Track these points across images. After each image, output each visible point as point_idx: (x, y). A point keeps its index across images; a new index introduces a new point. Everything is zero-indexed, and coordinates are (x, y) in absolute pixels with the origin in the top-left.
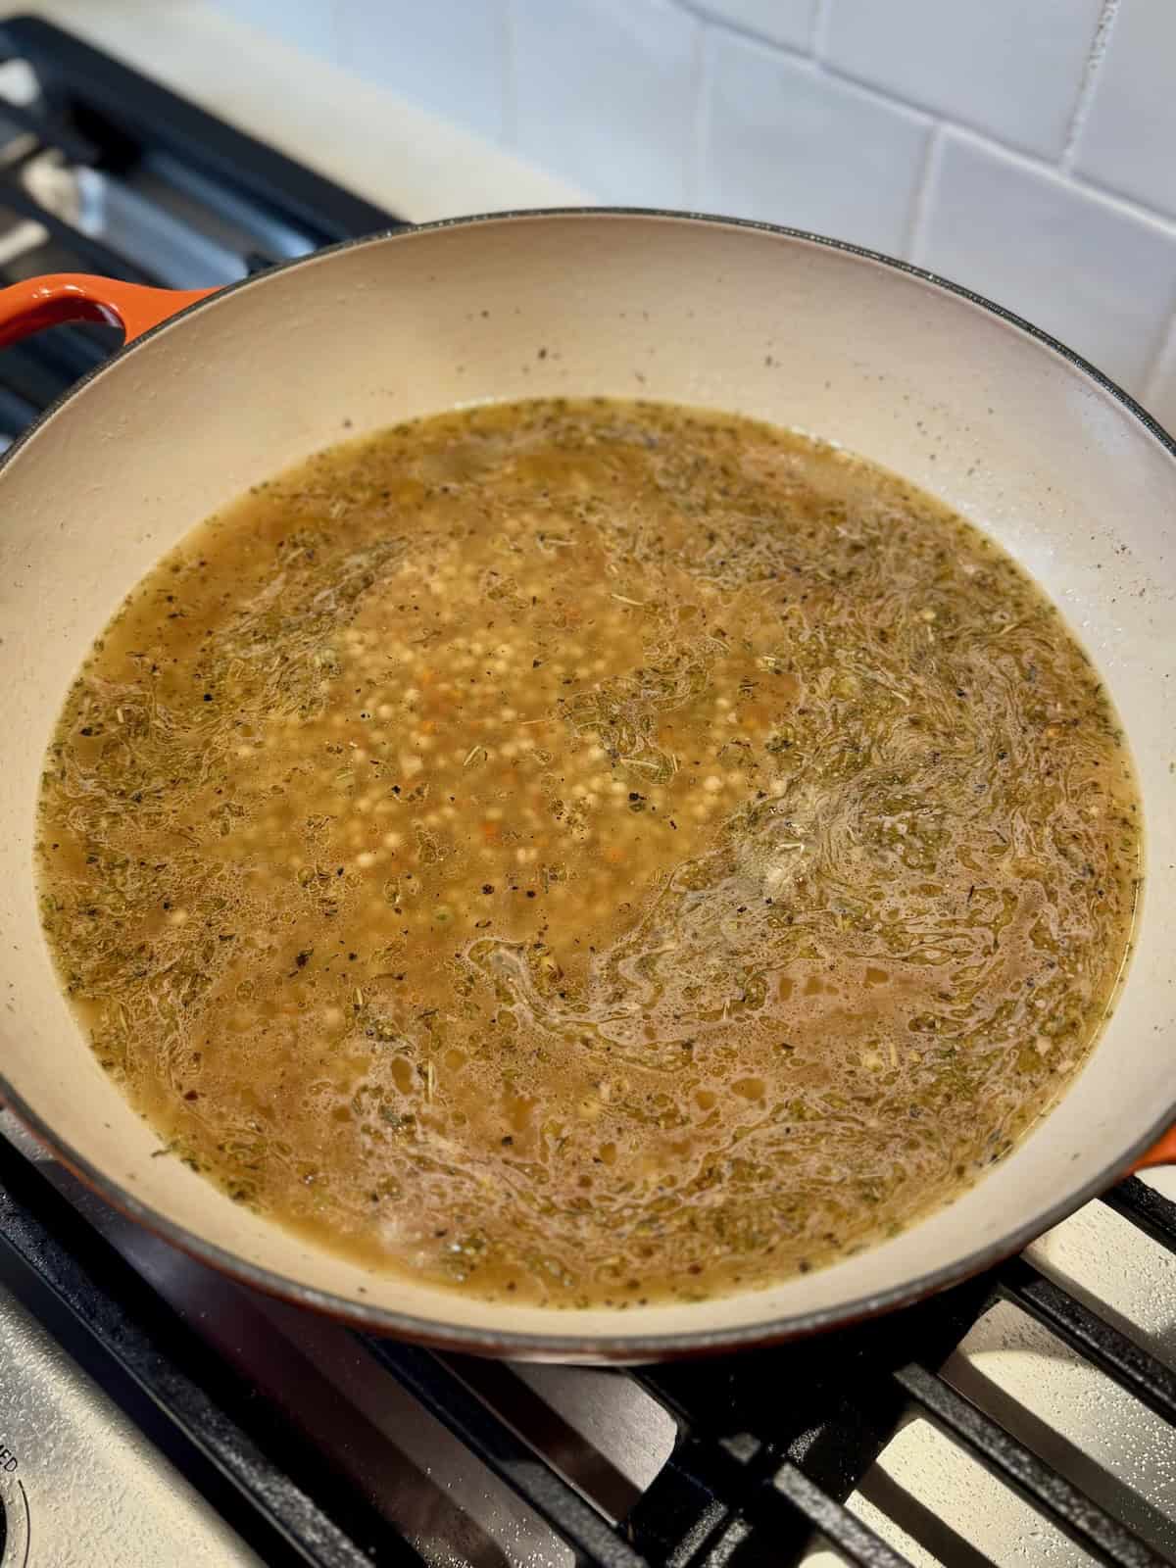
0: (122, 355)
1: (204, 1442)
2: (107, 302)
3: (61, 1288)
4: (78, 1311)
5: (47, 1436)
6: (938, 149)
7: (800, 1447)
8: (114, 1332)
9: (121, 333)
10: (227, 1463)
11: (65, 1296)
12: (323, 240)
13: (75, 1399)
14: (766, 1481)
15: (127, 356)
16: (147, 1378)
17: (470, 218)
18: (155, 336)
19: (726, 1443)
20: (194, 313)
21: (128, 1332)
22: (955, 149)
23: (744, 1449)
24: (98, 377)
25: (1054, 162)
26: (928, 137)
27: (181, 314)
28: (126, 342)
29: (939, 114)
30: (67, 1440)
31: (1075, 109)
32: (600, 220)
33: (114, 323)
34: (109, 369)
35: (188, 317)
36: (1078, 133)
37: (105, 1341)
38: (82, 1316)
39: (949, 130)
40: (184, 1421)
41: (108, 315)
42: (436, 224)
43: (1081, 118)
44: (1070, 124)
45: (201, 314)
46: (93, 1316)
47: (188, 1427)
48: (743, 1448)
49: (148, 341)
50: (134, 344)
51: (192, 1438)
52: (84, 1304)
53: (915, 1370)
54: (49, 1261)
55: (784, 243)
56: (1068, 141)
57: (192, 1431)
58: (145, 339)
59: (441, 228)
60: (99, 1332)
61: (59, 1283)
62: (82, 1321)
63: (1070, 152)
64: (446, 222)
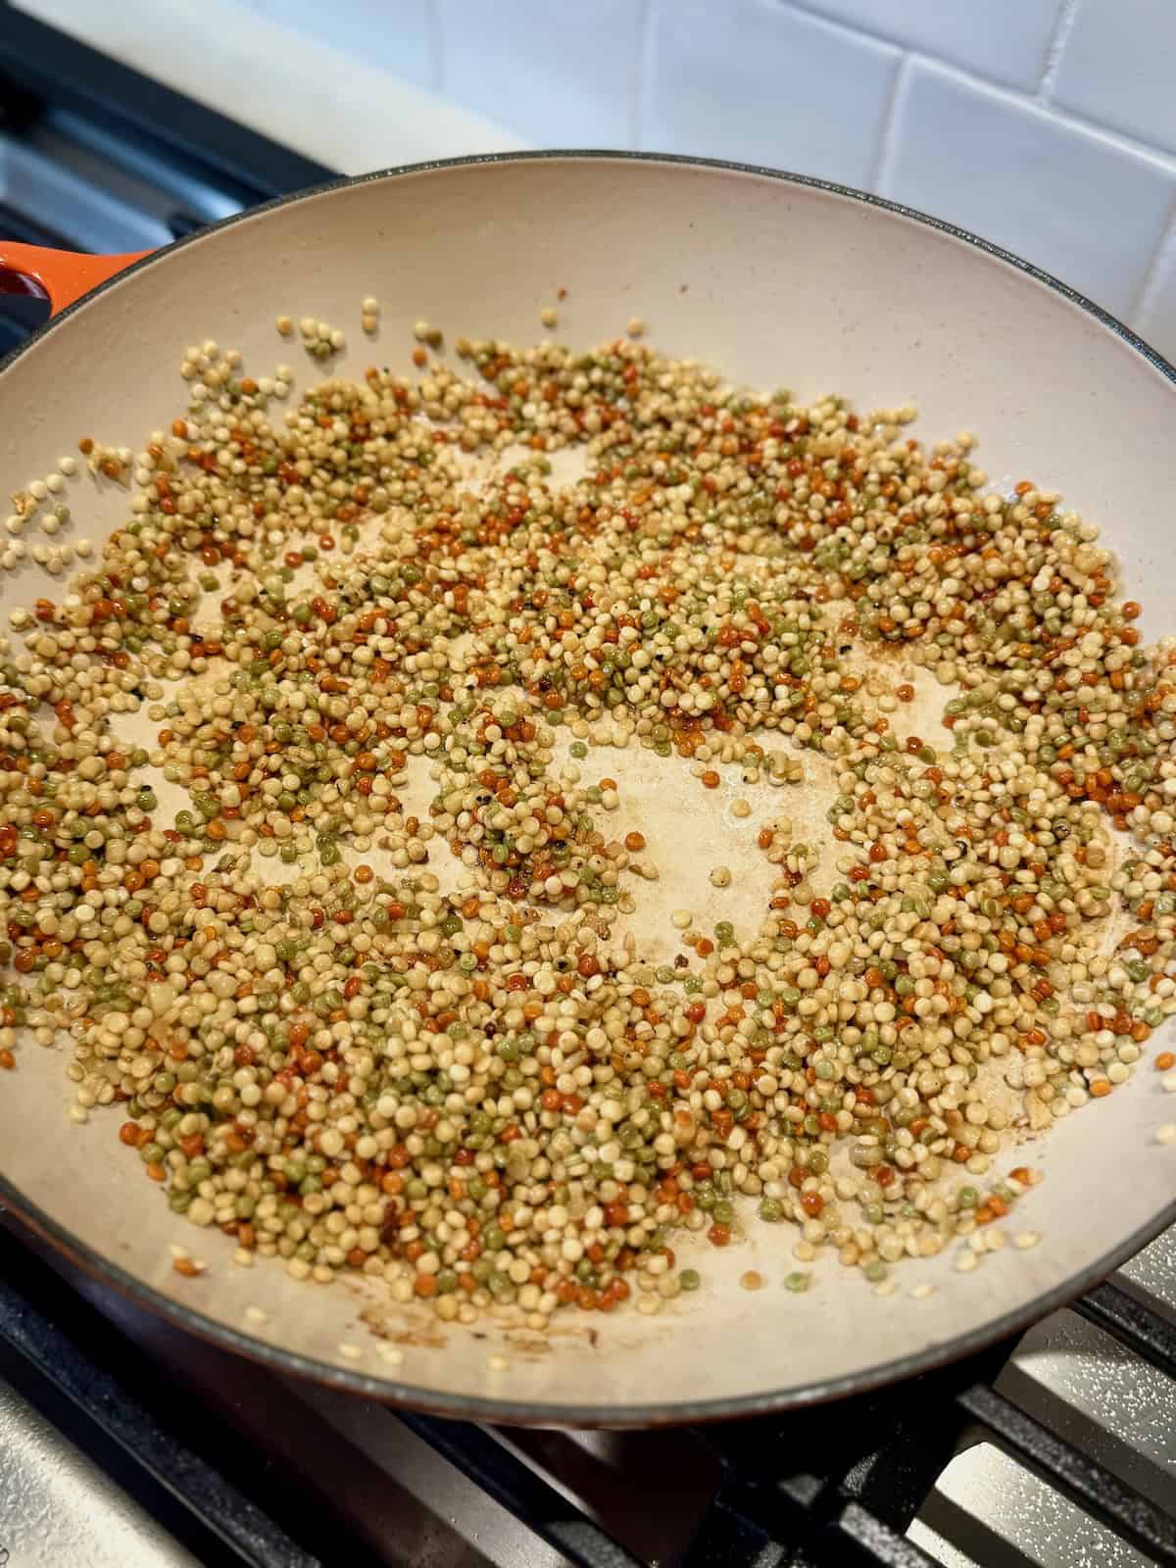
0: (49, 328)
1: (219, 1525)
2: (28, 271)
3: (47, 1363)
4: (70, 1389)
5: (39, 1523)
6: (905, 82)
7: (855, 1478)
8: (110, 1408)
9: (46, 304)
10: (247, 1548)
11: (54, 1374)
12: (251, 197)
13: (67, 1479)
14: (832, 1524)
15: (54, 329)
16: (152, 1458)
17: (421, 166)
18: (85, 306)
19: (787, 1486)
20: (126, 280)
21: (126, 1409)
22: (923, 80)
23: (804, 1490)
24: (25, 354)
25: (1031, 92)
26: (896, 67)
27: (111, 281)
28: (53, 314)
29: (906, 45)
30: (62, 1526)
31: (1053, 37)
32: (560, 164)
33: (37, 294)
34: (36, 344)
35: (119, 284)
36: (1056, 61)
37: (101, 1421)
38: (75, 1394)
39: (916, 61)
40: (196, 1505)
41: (30, 284)
42: (383, 173)
43: (1060, 44)
44: (1048, 52)
45: (134, 281)
46: (85, 1392)
47: (201, 1509)
48: (802, 1490)
49: (77, 312)
50: (62, 315)
51: (205, 1520)
52: (75, 1380)
53: (980, 1392)
54: (31, 1334)
55: (760, 184)
56: (1045, 70)
57: (204, 1513)
58: (73, 310)
59: (391, 178)
60: (92, 1411)
61: (46, 1358)
62: (75, 1399)
63: (1048, 81)
64: (395, 171)
